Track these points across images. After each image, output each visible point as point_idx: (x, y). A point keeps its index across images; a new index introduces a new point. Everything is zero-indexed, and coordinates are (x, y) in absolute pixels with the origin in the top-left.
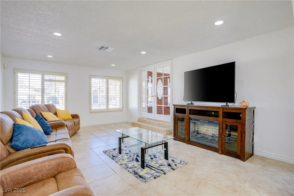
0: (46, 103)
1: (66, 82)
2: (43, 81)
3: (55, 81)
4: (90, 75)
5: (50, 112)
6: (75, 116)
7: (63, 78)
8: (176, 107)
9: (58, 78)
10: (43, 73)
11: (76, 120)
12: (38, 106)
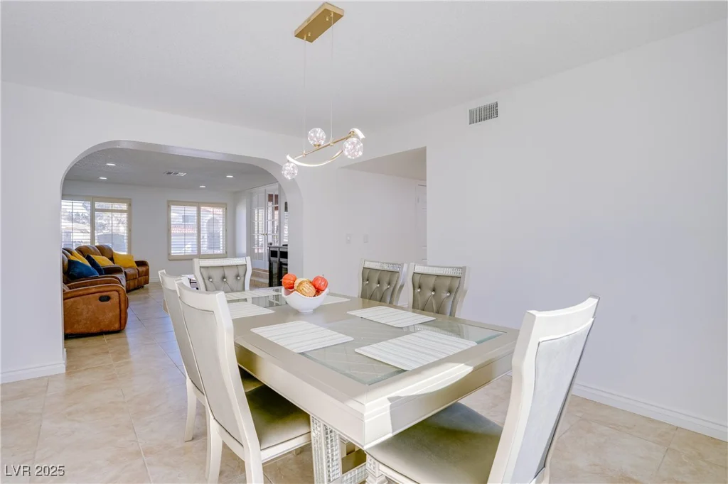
0: (97, 244)
1: (129, 212)
2: (93, 210)
3: (112, 211)
4: (169, 202)
5: (103, 255)
6: (141, 264)
7: (124, 207)
8: (272, 249)
9: (116, 206)
10: (93, 200)
11: (142, 269)
12: (87, 247)
